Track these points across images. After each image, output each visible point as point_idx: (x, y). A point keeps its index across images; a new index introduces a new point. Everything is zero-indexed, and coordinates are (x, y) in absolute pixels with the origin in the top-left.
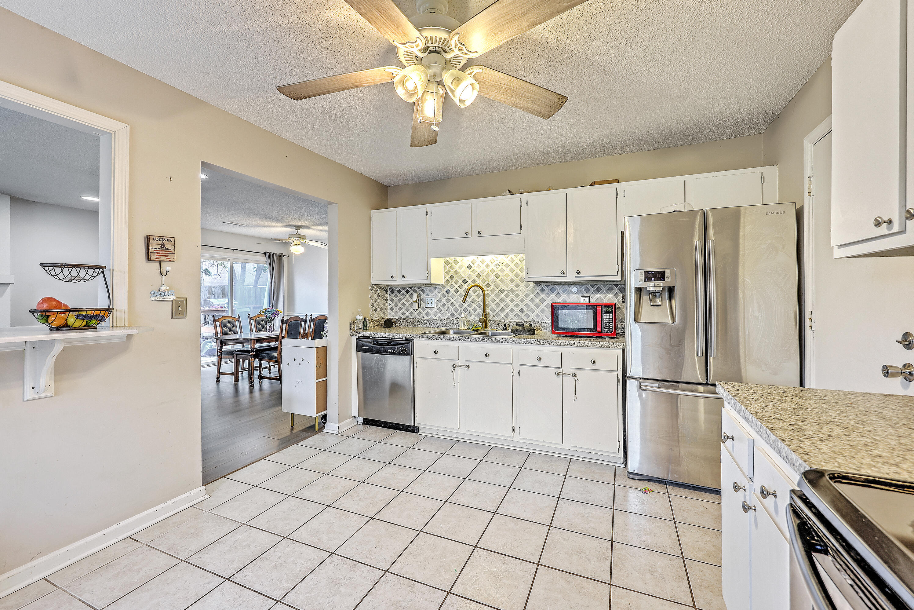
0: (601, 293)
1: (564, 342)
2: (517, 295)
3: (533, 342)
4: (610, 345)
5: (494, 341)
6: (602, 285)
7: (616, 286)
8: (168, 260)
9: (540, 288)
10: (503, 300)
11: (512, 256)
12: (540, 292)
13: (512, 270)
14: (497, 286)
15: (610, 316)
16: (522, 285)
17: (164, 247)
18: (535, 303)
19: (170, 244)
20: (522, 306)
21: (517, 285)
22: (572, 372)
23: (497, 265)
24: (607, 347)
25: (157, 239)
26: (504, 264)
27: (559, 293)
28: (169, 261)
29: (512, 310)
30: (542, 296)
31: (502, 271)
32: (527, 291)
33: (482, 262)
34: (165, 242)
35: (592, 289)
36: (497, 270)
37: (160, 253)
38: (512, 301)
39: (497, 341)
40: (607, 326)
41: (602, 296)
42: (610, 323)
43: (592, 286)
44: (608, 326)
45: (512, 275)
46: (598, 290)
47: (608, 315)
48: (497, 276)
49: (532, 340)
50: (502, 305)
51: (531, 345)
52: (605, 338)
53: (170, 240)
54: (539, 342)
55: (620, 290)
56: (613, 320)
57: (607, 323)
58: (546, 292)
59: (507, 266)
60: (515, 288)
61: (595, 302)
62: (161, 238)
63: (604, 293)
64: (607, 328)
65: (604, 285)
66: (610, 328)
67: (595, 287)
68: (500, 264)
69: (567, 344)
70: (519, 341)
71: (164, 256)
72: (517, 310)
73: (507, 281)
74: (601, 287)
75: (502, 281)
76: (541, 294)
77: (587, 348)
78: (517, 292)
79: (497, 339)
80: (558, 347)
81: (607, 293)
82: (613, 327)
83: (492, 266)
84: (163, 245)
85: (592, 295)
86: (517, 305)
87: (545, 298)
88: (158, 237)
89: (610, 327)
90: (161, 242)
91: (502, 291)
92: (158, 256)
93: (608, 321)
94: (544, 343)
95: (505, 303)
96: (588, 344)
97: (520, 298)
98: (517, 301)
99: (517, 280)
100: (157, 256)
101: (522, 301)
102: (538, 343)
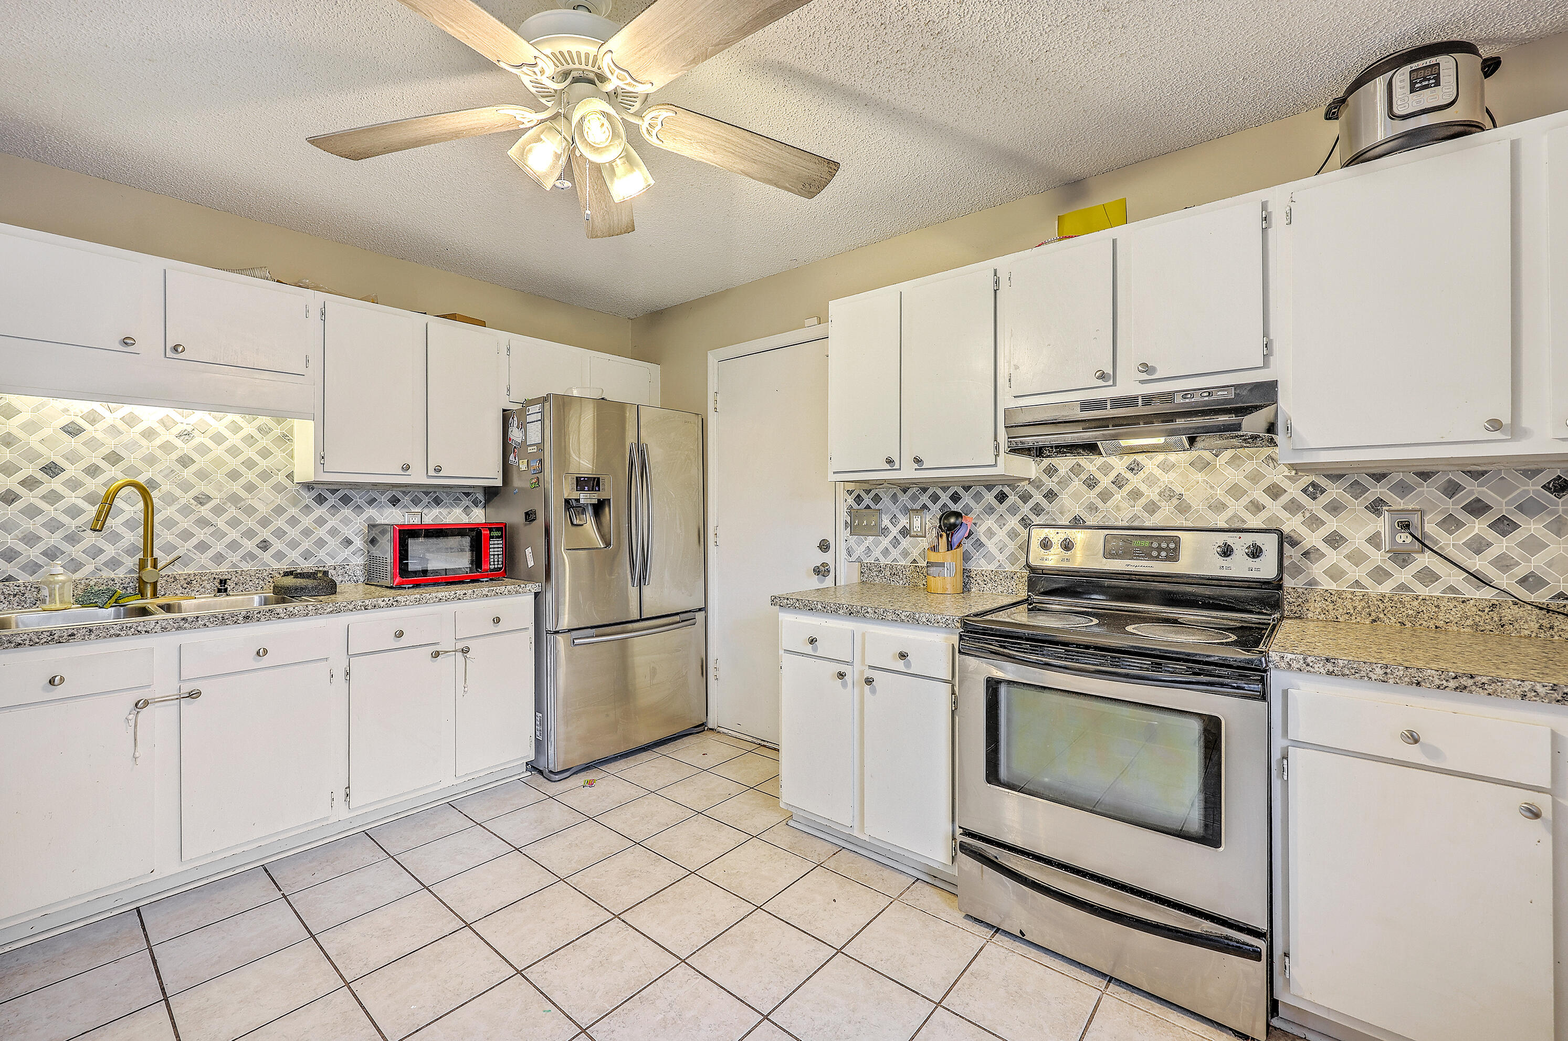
0: (442, 507)
1: (447, 595)
2: (250, 511)
3: (384, 603)
4: (520, 590)
5: (282, 615)
6: (444, 492)
7: (467, 494)
9: (314, 494)
10: (203, 522)
11: (237, 418)
12: (314, 504)
13: (234, 451)
14: (186, 486)
15: (498, 544)
16: (265, 488)
18: (300, 527)
20: (265, 534)
21: (250, 488)
22: (460, 645)
23: (186, 435)
24: (517, 592)
26: (209, 434)
27: (359, 507)
29: (234, 546)
30: (320, 511)
31: (203, 450)
32: (279, 500)
33: (131, 421)
35: (426, 500)
36: (184, 448)
38: (234, 523)
39: (292, 615)
40: (494, 561)
41: (444, 511)
42: (498, 555)
43: (427, 494)
44: (496, 560)
45: (234, 463)
46: (437, 502)
47: (496, 542)
48: (185, 461)
49: (380, 600)
50: (201, 534)
51: (379, 609)
52: (483, 581)
54: (397, 601)
55: (472, 502)
56: (502, 551)
57: (494, 555)
58: (327, 505)
59: (219, 439)
60: (243, 494)
61: (432, 523)
63: (448, 507)
64: (494, 565)
65: (446, 492)
66: (498, 564)
67: (431, 497)
68: (196, 433)
69: (452, 597)
70: (351, 607)
72: (250, 545)
73: (220, 476)
74: (443, 496)
75: (202, 475)
76: (316, 507)
77: (487, 600)
78: (250, 502)
79: (291, 609)
80: (437, 605)
81: (453, 506)
82: (502, 562)
83: (165, 436)
85: (426, 511)
86: (250, 534)
87: (327, 516)
89: (498, 561)
91: (202, 500)
93: (495, 553)
94: (407, 603)
95: (212, 529)
96: (488, 591)
97: (258, 516)
98: (250, 523)
99: (250, 476)
101: (264, 523)
102: (395, 603)
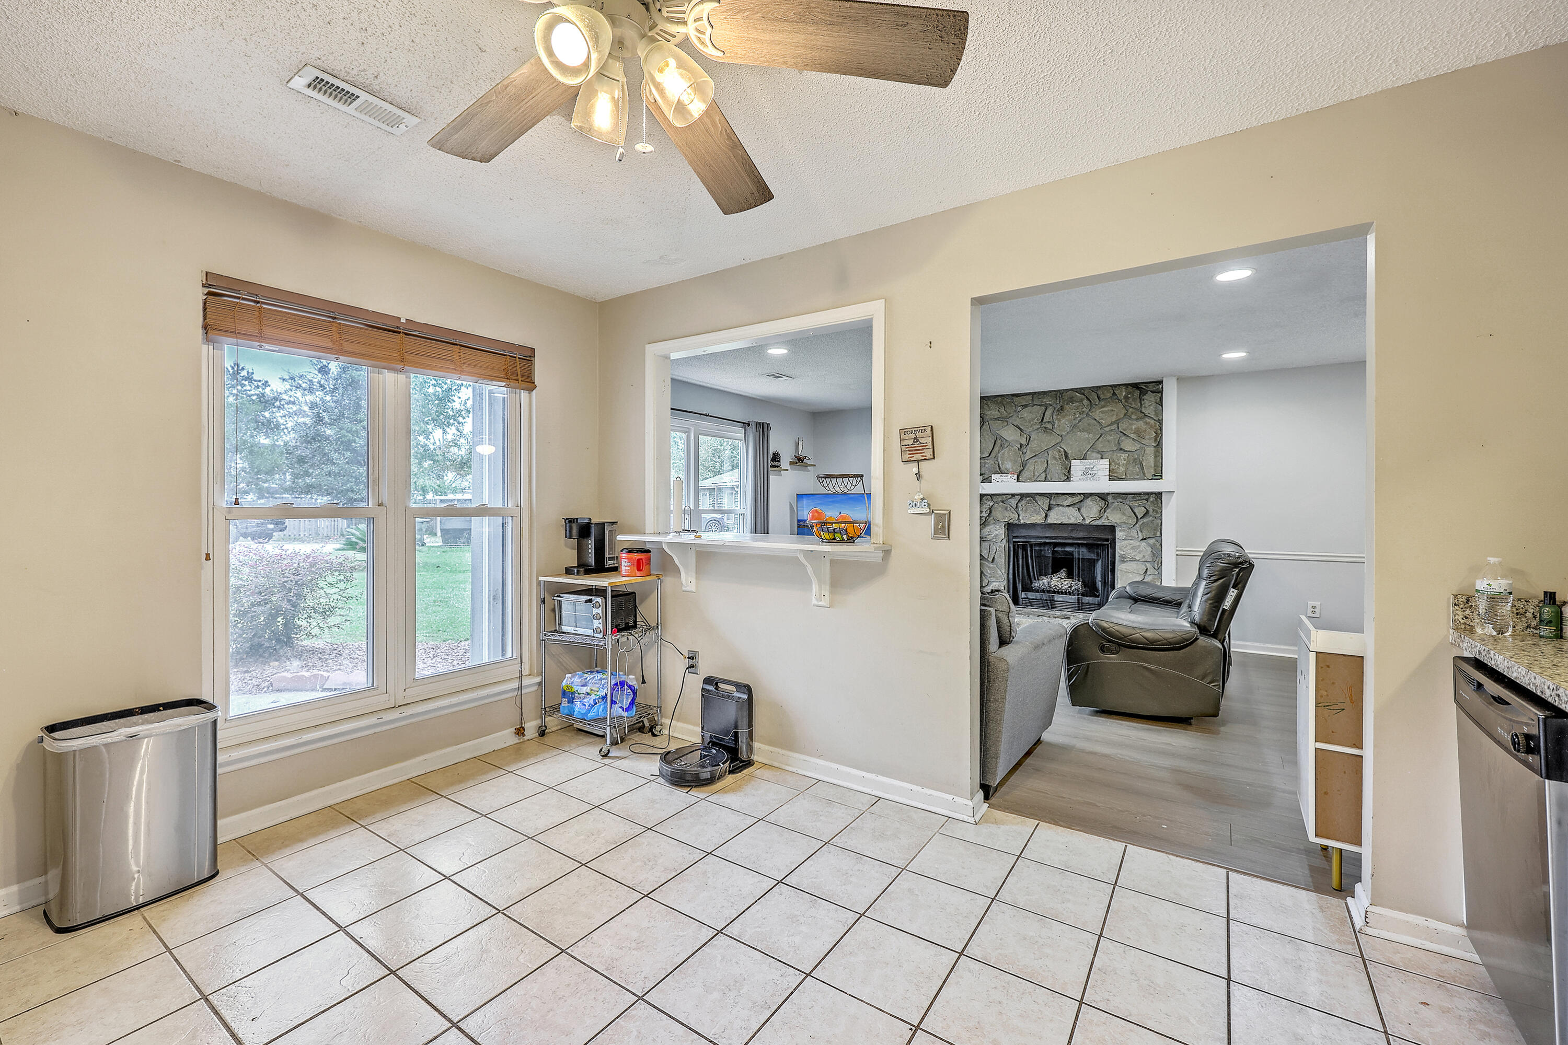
8: (923, 458)
17: (918, 441)
19: (924, 436)
25: (909, 433)
28: (925, 459)
34: (919, 435)
37: (912, 450)
53: (925, 430)
62: (913, 430)
71: (917, 453)
84: (916, 439)
88: (910, 430)
90: (913, 436)
92: (911, 454)
100: (909, 454)
